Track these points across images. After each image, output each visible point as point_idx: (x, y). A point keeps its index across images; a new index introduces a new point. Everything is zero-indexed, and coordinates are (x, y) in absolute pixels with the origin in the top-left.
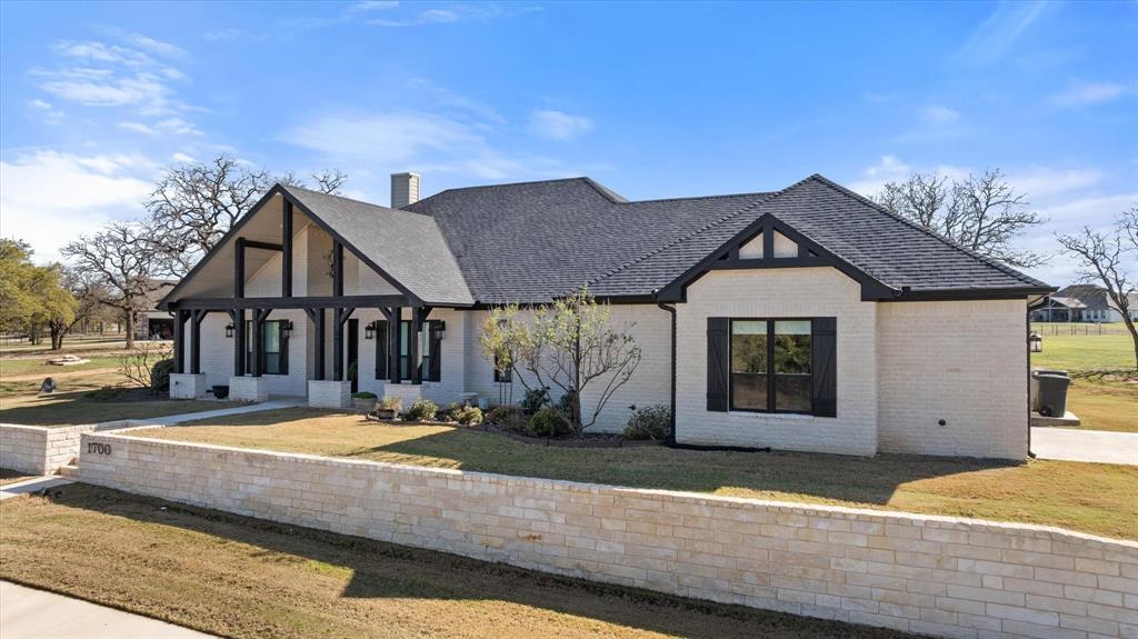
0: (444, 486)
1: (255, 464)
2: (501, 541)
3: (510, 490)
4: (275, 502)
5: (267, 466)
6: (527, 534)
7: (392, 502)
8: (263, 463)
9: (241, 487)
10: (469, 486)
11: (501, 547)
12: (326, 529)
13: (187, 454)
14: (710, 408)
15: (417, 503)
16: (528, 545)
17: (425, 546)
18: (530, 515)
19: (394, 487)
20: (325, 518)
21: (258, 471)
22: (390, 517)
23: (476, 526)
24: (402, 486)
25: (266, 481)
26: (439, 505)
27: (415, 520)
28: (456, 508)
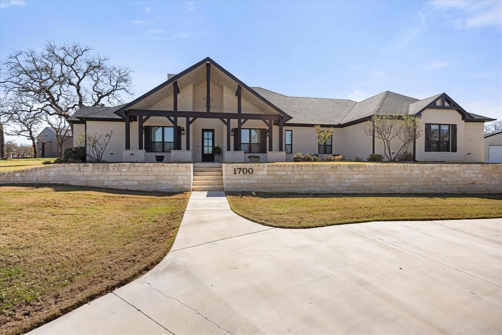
0: (441, 169)
1: (354, 169)
2: (463, 186)
3: (464, 168)
4: (366, 185)
5: (360, 170)
6: (471, 182)
7: (422, 178)
8: (359, 168)
9: (346, 180)
10: (450, 168)
11: (463, 188)
12: (394, 192)
13: (311, 169)
14: (426, 151)
15: (432, 176)
16: (472, 185)
17: (437, 192)
18: (471, 175)
19: (421, 172)
20: (393, 188)
21: (355, 172)
22: (422, 184)
23: (454, 182)
24: (425, 171)
25: (361, 176)
26: (440, 176)
27: (432, 183)
28: (446, 177)
